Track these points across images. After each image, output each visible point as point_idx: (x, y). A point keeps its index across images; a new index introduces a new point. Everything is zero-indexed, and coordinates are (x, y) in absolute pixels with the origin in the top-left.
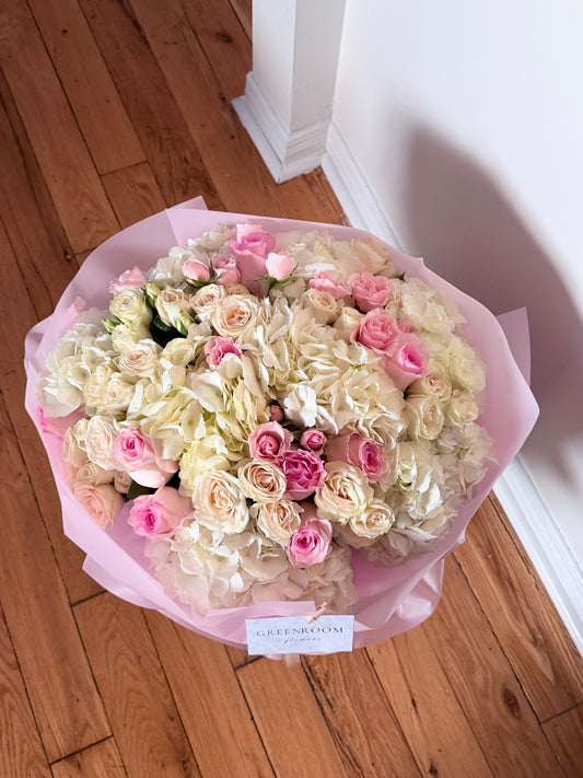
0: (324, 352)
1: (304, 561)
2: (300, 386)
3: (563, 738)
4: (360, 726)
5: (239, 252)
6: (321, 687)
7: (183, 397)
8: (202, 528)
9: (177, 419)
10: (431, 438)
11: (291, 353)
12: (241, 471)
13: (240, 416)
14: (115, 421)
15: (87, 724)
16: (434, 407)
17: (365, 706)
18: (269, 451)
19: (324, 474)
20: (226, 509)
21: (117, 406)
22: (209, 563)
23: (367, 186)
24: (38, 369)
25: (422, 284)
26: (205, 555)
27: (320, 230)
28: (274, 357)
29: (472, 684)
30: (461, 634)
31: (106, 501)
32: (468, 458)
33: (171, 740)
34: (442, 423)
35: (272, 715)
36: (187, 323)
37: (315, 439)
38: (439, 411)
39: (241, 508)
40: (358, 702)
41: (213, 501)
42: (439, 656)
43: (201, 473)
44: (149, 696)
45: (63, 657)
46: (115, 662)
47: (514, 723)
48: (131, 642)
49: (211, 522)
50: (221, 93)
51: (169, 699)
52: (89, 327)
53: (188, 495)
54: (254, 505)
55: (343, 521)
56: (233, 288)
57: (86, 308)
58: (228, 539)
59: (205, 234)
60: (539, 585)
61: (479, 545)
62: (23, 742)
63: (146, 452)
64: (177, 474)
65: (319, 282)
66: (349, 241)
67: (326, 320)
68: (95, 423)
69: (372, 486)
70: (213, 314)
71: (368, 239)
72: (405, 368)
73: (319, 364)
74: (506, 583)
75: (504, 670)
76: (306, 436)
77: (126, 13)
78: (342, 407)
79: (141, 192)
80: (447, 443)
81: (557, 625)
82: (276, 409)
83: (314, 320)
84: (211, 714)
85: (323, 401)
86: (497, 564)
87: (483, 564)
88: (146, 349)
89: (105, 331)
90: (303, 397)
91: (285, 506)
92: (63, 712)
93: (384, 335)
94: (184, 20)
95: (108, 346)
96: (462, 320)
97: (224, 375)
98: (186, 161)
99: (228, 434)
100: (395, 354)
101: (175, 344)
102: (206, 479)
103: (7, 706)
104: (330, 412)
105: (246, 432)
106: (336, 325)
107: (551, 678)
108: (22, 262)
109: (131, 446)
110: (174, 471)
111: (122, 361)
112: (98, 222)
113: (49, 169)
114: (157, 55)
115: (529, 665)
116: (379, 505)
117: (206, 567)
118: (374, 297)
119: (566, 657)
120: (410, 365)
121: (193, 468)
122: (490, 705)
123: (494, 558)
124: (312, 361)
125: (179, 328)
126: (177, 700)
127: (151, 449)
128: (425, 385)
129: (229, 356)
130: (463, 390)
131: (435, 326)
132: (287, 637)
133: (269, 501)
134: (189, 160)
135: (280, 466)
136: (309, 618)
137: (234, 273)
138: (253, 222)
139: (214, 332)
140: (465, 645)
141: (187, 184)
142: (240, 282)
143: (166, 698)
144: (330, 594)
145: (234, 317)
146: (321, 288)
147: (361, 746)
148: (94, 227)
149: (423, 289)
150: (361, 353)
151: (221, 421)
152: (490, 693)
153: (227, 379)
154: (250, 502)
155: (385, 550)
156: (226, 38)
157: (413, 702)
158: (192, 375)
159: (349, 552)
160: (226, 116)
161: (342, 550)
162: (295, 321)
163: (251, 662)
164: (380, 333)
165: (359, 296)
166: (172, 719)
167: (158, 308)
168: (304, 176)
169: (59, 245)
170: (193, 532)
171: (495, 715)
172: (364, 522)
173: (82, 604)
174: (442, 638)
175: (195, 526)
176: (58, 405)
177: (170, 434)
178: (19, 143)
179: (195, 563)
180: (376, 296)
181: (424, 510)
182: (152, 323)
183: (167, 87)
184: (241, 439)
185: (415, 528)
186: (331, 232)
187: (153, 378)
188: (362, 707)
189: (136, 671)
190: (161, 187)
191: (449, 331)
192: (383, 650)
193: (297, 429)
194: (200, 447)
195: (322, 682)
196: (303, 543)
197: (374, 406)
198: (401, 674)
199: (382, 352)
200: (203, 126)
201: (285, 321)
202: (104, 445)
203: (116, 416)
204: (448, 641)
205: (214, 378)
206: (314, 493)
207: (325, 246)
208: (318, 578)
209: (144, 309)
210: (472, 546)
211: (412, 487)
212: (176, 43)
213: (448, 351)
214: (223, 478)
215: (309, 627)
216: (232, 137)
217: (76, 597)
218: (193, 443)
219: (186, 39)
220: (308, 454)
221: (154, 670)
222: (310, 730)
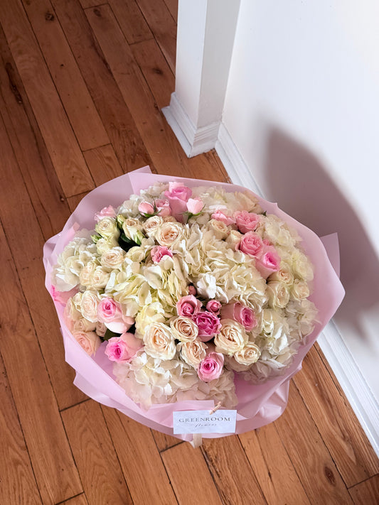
0: (220, 256)
1: (208, 378)
2: (207, 275)
3: (362, 498)
4: (236, 489)
5: (171, 198)
6: (213, 464)
7: (139, 280)
8: (148, 356)
9: (135, 293)
10: (282, 307)
11: (201, 255)
12: (172, 324)
13: (172, 291)
14: (98, 294)
15: (68, 485)
16: (284, 288)
17: (240, 476)
18: (188, 312)
19: (220, 326)
20: (163, 346)
21: (99, 285)
22: (152, 377)
23: (243, 160)
24: (52, 263)
25: (276, 218)
26: (150, 372)
27: (218, 186)
28: (192, 258)
29: (306, 464)
30: (299, 432)
31: (91, 341)
32: (303, 320)
33: (120, 495)
34: (288, 298)
35: (182, 481)
36: (141, 238)
37: (215, 306)
38: (287, 291)
39: (172, 345)
40: (235, 473)
41: (155, 341)
42: (286, 446)
43: (149, 324)
44: (107, 468)
45: (54, 443)
46: (86, 447)
47: (332, 488)
48: (97, 435)
49: (154, 353)
50: (155, 104)
51: (119, 470)
52: (82, 239)
53: (140, 337)
54: (179, 343)
55: (231, 355)
56: (168, 218)
57: (80, 229)
58: (163, 363)
59: (150, 187)
60: (347, 403)
61: (310, 378)
62: (28, 495)
63: (117, 312)
64: (134, 325)
65: (217, 215)
66: (234, 193)
67: (222, 237)
68: (87, 295)
69: (247, 333)
70: (156, 233)
71: (245, 192)
72: (267, 266)
73: (218, 262)
74: (327, 402)
75: (325, 455)
76: (210, 304)
77: (99, 55)
78: (231, 287)
79: (107, 162)
80: (291, 311)
81: (357, 428)
82: (192, 288)
83: (214, 237)
84: (145, 480)
85: (220, 283)
86: (321, 390)
87: (312, 390)
88: (117, 252)
89: (92, 242)
90: (208, 281)
91: (197, 344)
92: (53, 477)
93: (255, 247)
94: (134, 60)
95: (94, 251)
96: (299, 239)
97: (163, 268)
98: (134, 144)
99: (164, 302)
100: (261, 257)
101: (134, 250)
102: (152, 328)
103: (19, 473)
104: (224, 290)
105: (175, 301)
106: (227, 240)
107: (354, 460)
108: (34, 202)
109: (108, 308)
110: (132, 323)
111: (102, 259)
112: (81, 179)
113: (52, 147)
114: (117, 80)
115: (340, 452)
116: (252, 345)
117: (150, 379)
118: (249, 225)
119: (363, 447)
120: (270, 264)
121: (144, 322)
122: (317, 477)
123: (319, 386)
124: (213, 261)
125: (136, 241)
126: (124, 471)
127: (120, 311)
128: (278, 276)
129: (166, 257)
130: (300, 279)
131: (284, 242)
132: (197, 423)
133: (188, 341)
134: (135, 142)
135: (195, 320)
136: (210, 411)
137: (168, 210)
138: (178, 181)
139: (156, 243)
140: (301, 439)
141: (134, 157)
142: (171, 214)
143: (117, 469)
144: (223, 398)
145: (168, 235)
146: (218, 219)
147: (237, 501)
148: (78, 181)
149: (277, 221)
150: (241, 256)
151: (161, 294)
152: (317, 469)
153: (164, 269)
154: (177, 341)
155: (255, 374)
156: (159, 71)
157: (269, 473)
158: (144, 267)
159: (233, 375)
160: (158, 118)
161: (230, 372)
162: (204, 237)
163: (170, 448)
164: (252, 246)
165: (240, 224)
166: (121, 483)
167: (124, 229)
168: (204, 154)
169: (57, 193)
170: (143, 359)
171: (320, 483)
172: (243, 355)
173: (66, 411)
174: (288, 436)
175: (144, 356)
176: (64, 284)
177: (130, 301)
178: (33, 131)
179: (144, 377)
180: (250, 224)
181: (278, 349)
182: (120, 238)
183: (123, 100)
184: (172, 305)
185: (273, 360)
186: (223, 187)
187: (121, 269)
188: (238, 477)
189: (99, 452)
190: (119, 159)
191: (292, 246)
192: (251, 441)
193: (204, 300)
194: (148, 309)
195: (214, 461)
196: (207, 367)
197: (249, 287)
198: (262, 457)
199: (254, 256)
200: (144, 123)
201: (198, 237)
202: (92, 308)
203: (99, 291)
204: (291, 437)
205: (157, 269)
206: (214, 337)
207: (220, 195)
208: (215, 389)
209: (116, 230)
210: (306, 378)
211: (271, 336)
212: (129, 74)
213: (292, 256)
214: (162, 327)
215: (210, 417)
216: (162, 130)
217: (62, 406)
218: (144, 307)
219: (134, 71)
220: (211, 314)
221: (110, 452)
222: (206, 490)
